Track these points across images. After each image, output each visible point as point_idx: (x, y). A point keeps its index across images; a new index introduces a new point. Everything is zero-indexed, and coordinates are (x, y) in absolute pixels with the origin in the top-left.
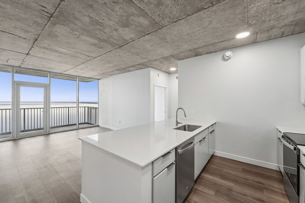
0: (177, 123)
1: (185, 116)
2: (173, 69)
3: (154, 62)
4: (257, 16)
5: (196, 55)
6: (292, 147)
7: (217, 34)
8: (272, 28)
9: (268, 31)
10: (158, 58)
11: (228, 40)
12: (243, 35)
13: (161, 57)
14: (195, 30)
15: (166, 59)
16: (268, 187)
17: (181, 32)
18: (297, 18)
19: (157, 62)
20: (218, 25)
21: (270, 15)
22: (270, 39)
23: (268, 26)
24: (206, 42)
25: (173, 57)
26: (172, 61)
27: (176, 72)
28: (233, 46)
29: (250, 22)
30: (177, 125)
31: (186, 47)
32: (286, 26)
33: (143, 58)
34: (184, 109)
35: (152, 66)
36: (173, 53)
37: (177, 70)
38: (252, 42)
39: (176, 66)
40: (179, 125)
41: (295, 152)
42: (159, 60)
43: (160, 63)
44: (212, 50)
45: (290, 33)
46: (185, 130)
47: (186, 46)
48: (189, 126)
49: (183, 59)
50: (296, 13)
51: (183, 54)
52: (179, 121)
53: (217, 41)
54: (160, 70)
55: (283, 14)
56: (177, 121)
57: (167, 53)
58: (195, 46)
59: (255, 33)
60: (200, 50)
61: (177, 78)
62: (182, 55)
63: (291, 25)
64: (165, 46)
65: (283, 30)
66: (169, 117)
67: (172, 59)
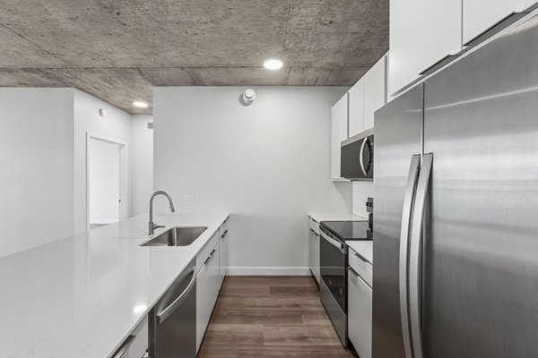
0: (153, 227)
1: (173, 211)
2: (140, 104)
3: (84, 75)
4: (297, 35)
5: (194, 83)
6: (338, 244)
7: (236, 47)
8: (309, 65)
9: (304, 69)
10: (97, 64)
11: (251, 67)
12: (273, 65)
13: (107, 64)
14: (195, 19)
15: (124, 73)
16: (305, 308)
17: (161, 8)
18: (335, 60)
19: (95, 77)
20: (241, 27)
21: (312, 41)
22: (302, 84)
23: (306, 60)
24: (214, 57)
25: (141, 73)
26: (137, 85)
27: (148, 112)
28: (257, 83)
29: (287, 42)
30: (151, 232)
31: (173, 55)
32: (322, 68)
33: (44, 53)
34: (170, 195)
35: (78, 83)
36: (142, 62)
37: (150, 109)
38: (281, 83)
39: (149, 99)
40: (158, 232)
41: (343, 251)
42: (100, 72)
43: (105, 80)
44: (224, 80)
45: (323, 83)
46: (171, 244)
47: (174, 52)
48: (179, 230)
49: (164, 85)
50: (336, 53)
51: (165, 72)
52: (156, 222)
53: (234, 63)
54: (105, 99)
55: (325, 47)
56: (151, 223)
57: (123, 58)
58: (193, 61)
59: (289, 68)
60: (203, 74)
61: (150, 126)
62: (163, 74)
63: (327, 70)
64: (119, 35)
65: (318, 74)
66: (131, 213)
67: (138, 77)
